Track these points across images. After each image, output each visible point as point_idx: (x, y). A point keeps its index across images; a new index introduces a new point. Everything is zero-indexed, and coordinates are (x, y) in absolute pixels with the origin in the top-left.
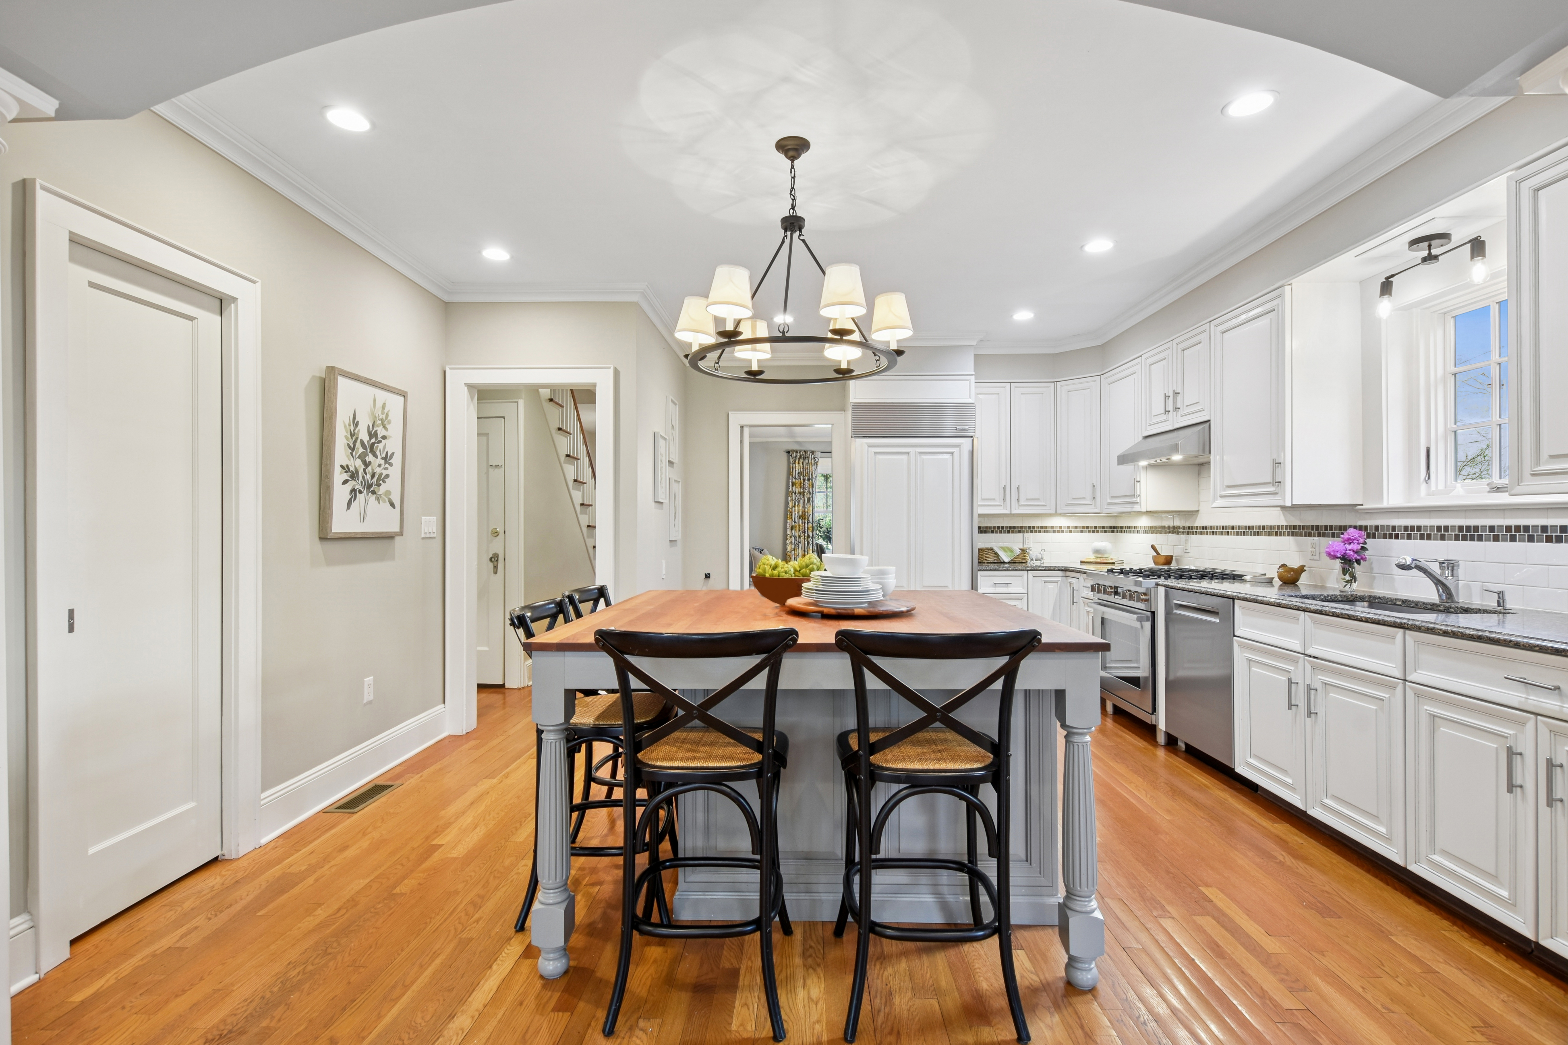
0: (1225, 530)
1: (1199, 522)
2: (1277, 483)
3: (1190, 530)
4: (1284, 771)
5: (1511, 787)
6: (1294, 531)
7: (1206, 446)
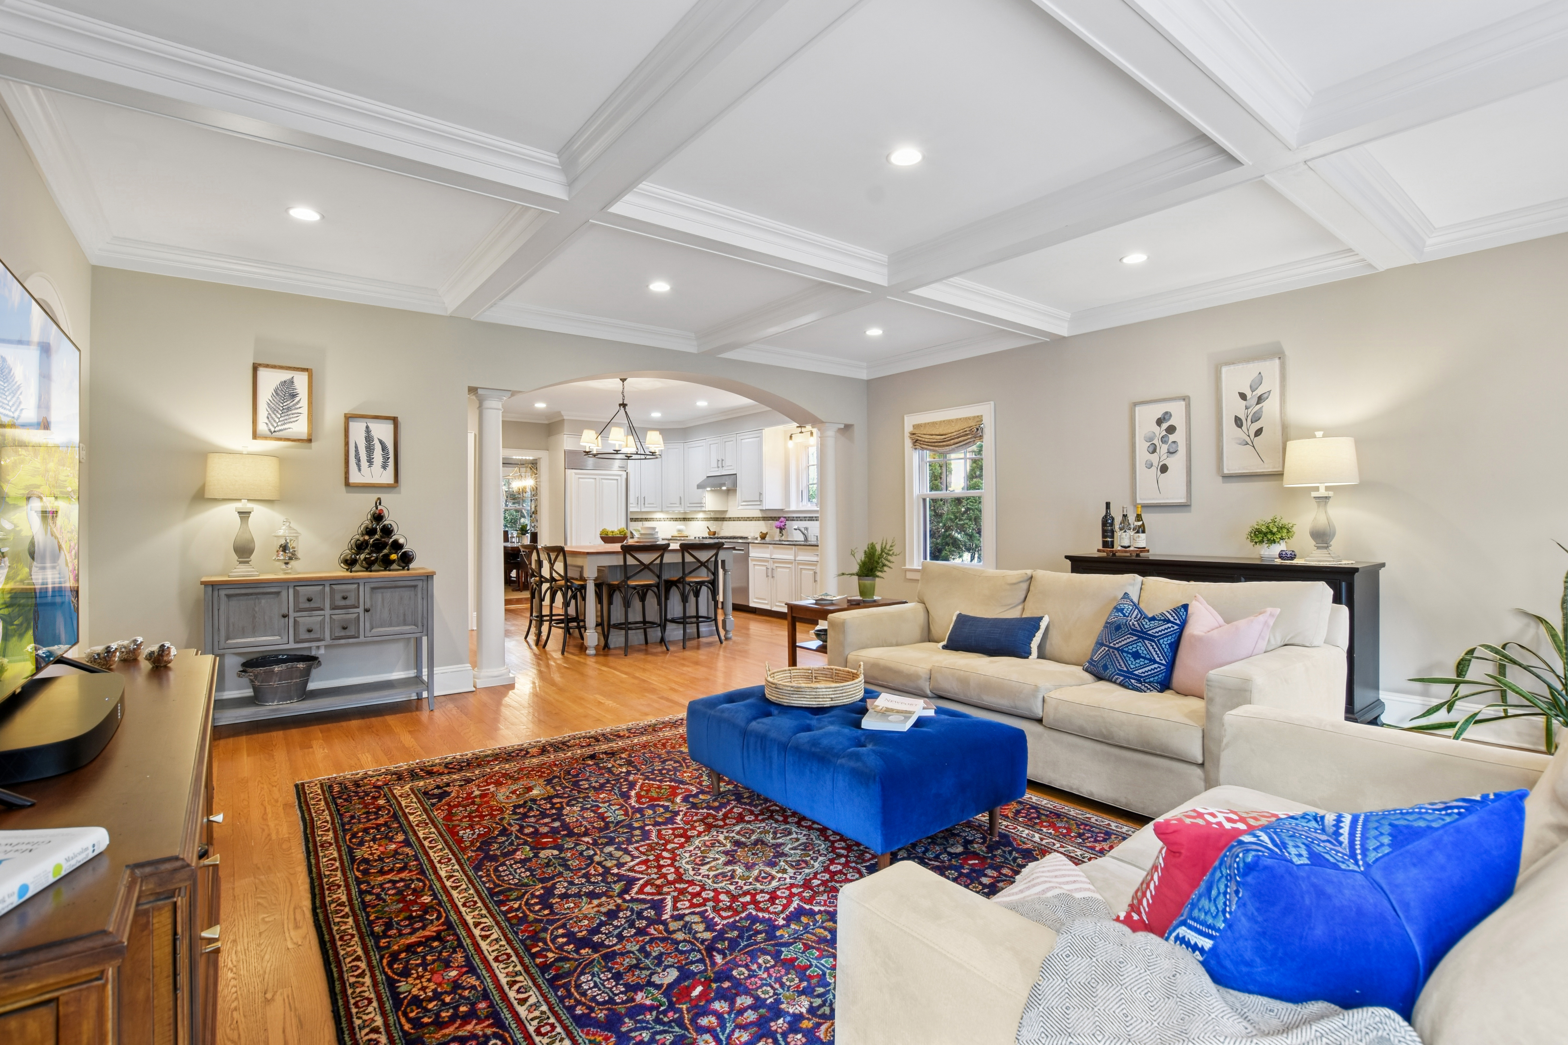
0: (739, 519)
1: (727, 516)
2: (761, 501)
3: (723, 519)
4: (765, 599)
5: (815, 581)
6: (765, 519)
7: (735, 484)
